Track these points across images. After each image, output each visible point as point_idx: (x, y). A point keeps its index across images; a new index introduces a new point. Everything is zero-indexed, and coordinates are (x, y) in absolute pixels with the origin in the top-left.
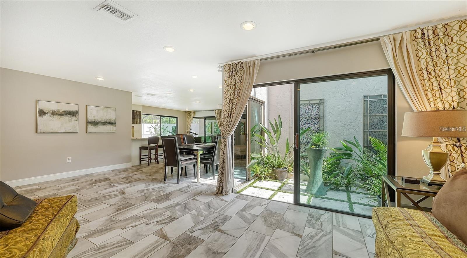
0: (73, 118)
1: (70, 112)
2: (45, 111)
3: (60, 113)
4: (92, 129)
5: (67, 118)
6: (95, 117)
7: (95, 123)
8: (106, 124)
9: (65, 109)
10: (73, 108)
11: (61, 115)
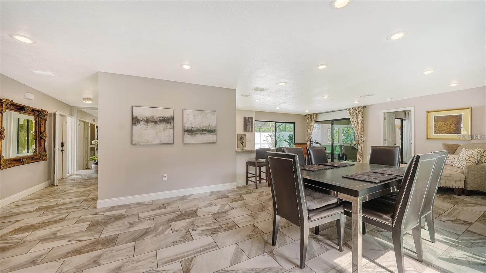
0: (168, 126)
1: (164, 118)
2: (139, 118)
3: (154, 120)
4: (189, 139)
5: (161, 126)
6: (192, 124)
7: (191, 131)
8: (205, 132)
9: (159, 116)
10: (167, 114)
11: (156, 122)
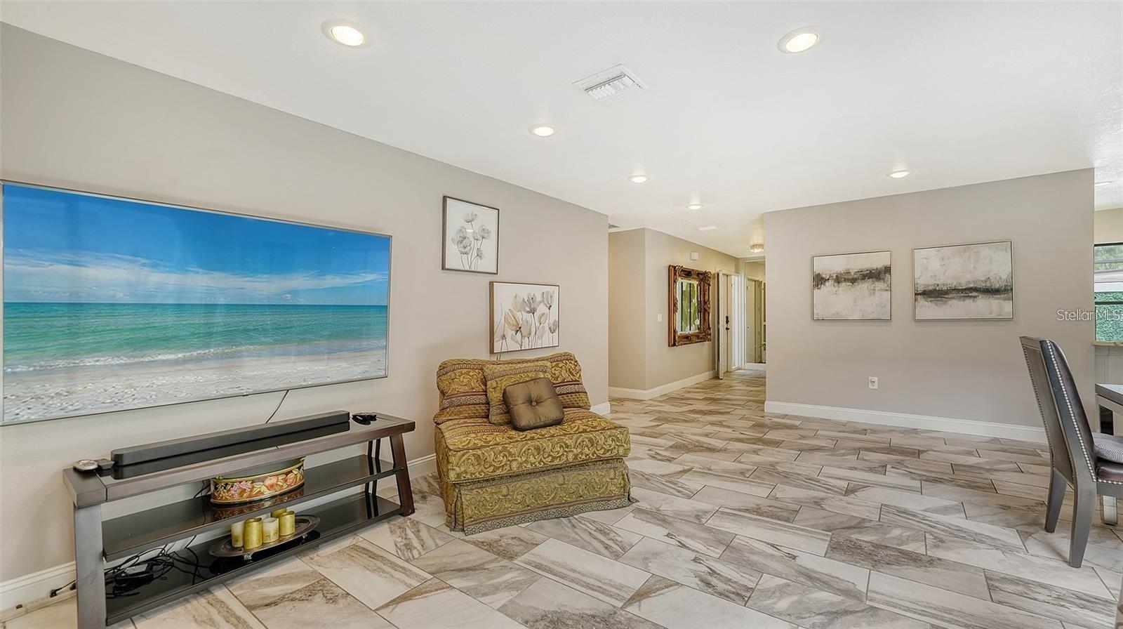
0: (880, 285)
1: (871, 271)
2: (824, 276)
3: (850, 277)
5: (865, 286)
6: (938, 278)
7: (935, 294)
9: (860, 267)
10: (877, 262)
11: (853, 281)
